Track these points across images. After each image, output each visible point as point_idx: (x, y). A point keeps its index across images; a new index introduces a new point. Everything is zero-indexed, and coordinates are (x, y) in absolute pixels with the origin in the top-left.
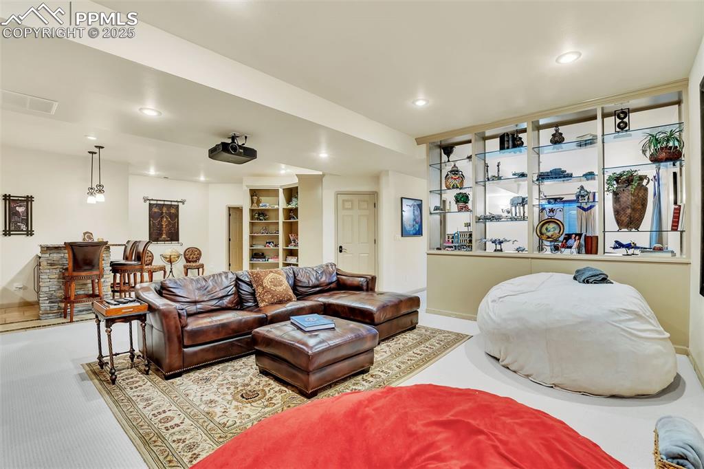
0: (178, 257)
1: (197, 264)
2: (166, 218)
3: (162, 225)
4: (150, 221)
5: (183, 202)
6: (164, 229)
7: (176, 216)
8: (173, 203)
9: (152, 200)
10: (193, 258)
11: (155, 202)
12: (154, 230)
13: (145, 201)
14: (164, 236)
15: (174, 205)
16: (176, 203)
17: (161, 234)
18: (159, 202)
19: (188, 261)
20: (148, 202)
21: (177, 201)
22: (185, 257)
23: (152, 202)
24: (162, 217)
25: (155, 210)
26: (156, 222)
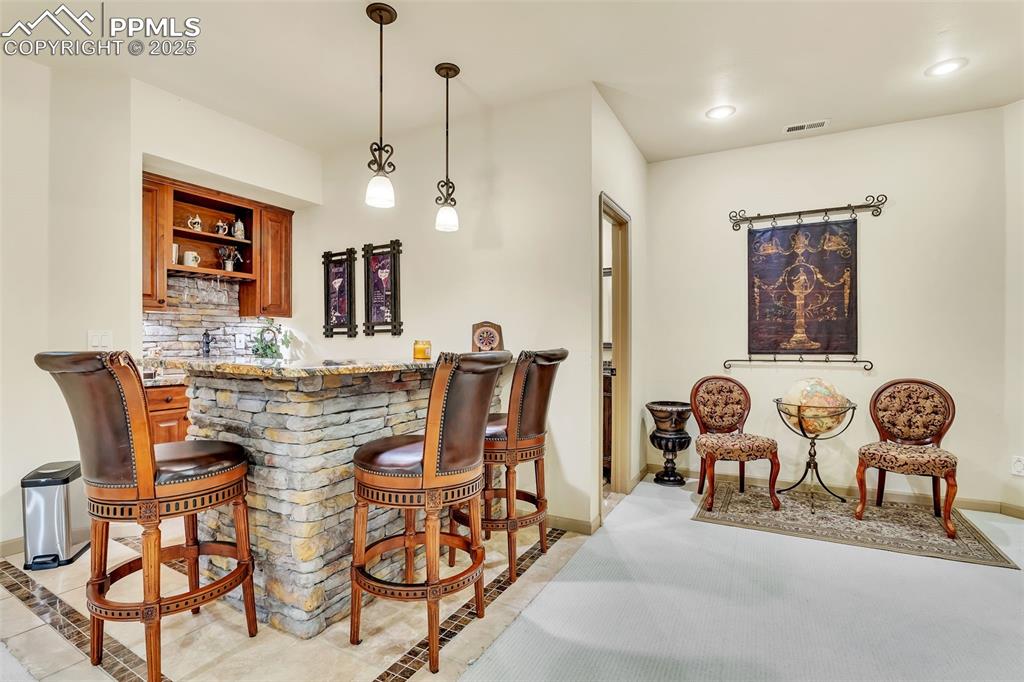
0: (837, 414)
1: (929, 453)
2: (809, 273)
3: (794, 298)
4: (751, 286)
5: (875, 207)
6: (799, 312)
7: (849, 261)
8: (834, 218)
9: (759, 218)
10: (910, 424)
11: (767, 225)
12: (764, 316)
13: (736, 225)
14: (800, 335)
15: (837, 224)
16: (846, 216)
17: (790, 330)
18: (781, 223)
19: (886, 434)
20: (745, 227)
21: (849, 208)
22: (876, 419)
23: (758, 226)
24: (794, 272)
25: (770, 249)
26: (772, 289)
